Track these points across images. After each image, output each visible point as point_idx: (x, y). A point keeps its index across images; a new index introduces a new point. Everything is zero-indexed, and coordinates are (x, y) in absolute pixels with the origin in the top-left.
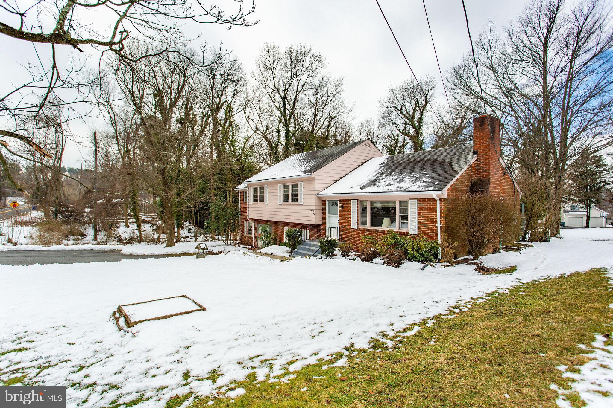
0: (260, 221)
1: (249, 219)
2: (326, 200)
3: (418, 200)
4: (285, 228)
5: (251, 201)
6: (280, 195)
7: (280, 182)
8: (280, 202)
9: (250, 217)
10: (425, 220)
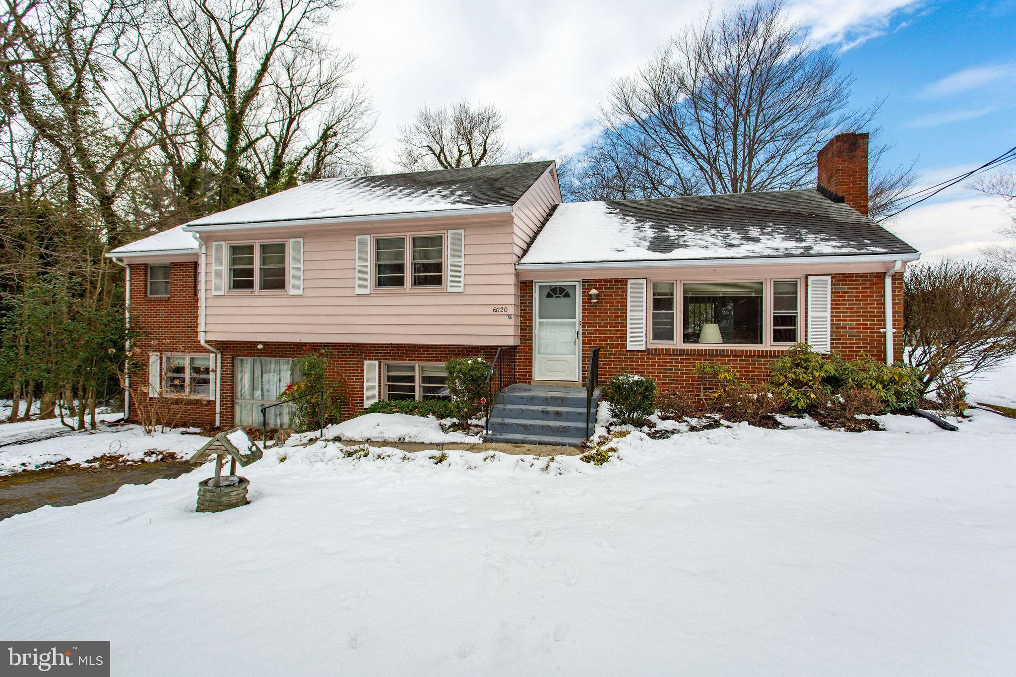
0: (260, 346)
1: (207, 342)
2: (531, 282)
3: (834, 276)
4: (366, 362)
5: (218, 286)
6: (363, 269)
7: (363, 229)
8: (362, 285)
9: (211, 337)
10: (850, 320)
